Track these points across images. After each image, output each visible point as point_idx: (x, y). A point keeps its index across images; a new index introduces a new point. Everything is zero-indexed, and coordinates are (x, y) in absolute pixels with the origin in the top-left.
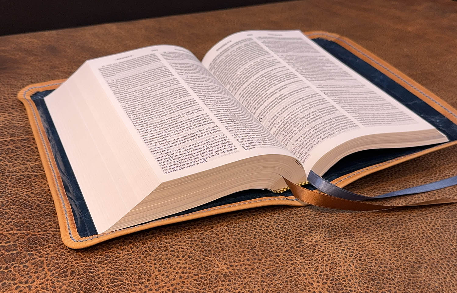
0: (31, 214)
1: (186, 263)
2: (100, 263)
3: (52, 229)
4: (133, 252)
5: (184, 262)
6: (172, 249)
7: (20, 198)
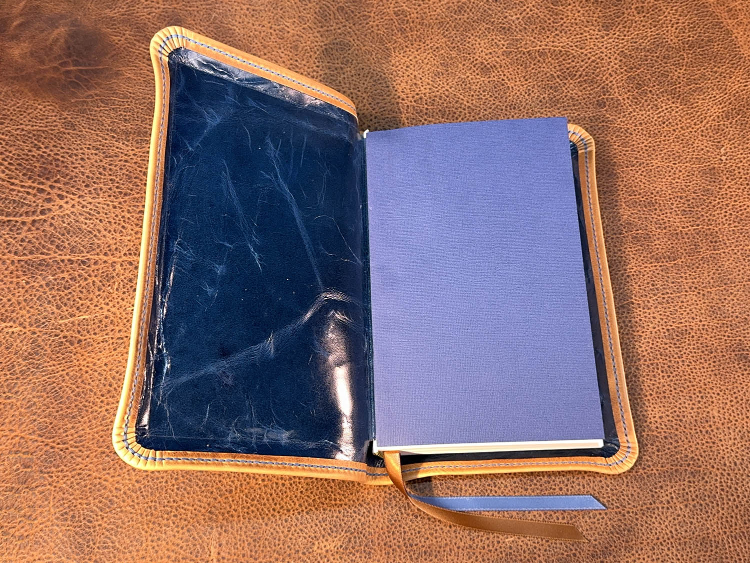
0: (57, 411)
1: (182, 539)
2: (101, 511)
3: (72, 442)
4: (138, 504)
5: (180, 536)
6: (176, 513)
7: (54, 380)
